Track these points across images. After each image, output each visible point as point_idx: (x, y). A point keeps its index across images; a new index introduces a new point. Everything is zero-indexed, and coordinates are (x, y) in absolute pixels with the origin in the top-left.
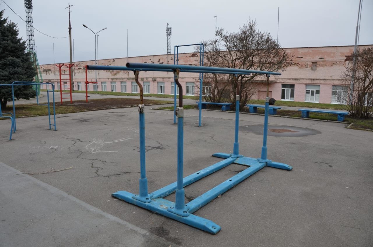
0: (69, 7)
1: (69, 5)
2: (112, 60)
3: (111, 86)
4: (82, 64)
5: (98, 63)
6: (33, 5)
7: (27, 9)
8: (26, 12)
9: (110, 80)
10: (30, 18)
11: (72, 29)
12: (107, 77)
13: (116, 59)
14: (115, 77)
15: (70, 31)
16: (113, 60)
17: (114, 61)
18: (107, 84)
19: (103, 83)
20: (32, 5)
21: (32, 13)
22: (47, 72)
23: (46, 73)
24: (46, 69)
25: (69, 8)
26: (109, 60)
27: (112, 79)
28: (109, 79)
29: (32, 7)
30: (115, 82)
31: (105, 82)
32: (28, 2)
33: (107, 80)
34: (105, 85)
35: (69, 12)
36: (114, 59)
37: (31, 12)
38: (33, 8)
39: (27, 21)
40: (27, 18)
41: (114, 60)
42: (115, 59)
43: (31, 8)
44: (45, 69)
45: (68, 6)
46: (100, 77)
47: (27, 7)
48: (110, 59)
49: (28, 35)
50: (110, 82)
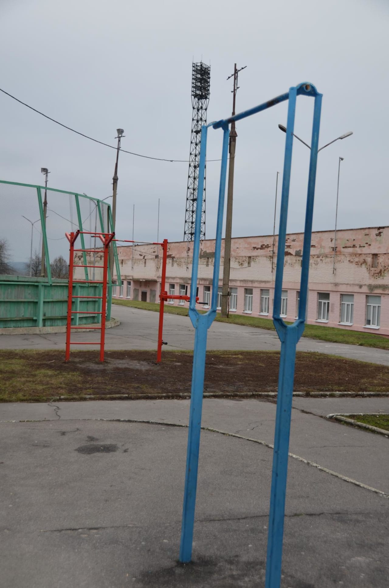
0: (235, 74)
1: (236, 70)
2: (374, 230)
3: (368, 307)
4: (294, 241)
5: (336, 240)
6: (211, 89)
7: (196, 99)
8: (194, 108)
9: (365, 289)
10: (200, 123)
11: (237, 138)
12: (357, 282)
13: (386, 229)
14: (380, 281)
15: (232, 143)
16: (377, 232)
17: (379, 234)
18: (355, 300)
19: (345, 298)
20: (208, 90)
21: (206, 109)
22: (208, 258)
23: (207, 262)
24: (208, 251)
25: (236, 78)
26: (367, 231)
27: (371, 288)
28: (361, 286)
29: (209, 94)
30: (379, 296)
31: (351, 295)
32: (201, 84)
33: (357, 289)
34: (350, 303)
35: (235, 90)
36: (379, 228)
37: (204, 107)
38: (210, 96)
39: (194, 130)
40: (195, 122)
41: (381, 230)
42: (383, 228)
43: (206, 98)
44: (205, 252)
45: (233, 73)
46: (338, 281)
47: (196, 96)
48: (369, 228)
49: (192, 164)
50: (365, 296)
